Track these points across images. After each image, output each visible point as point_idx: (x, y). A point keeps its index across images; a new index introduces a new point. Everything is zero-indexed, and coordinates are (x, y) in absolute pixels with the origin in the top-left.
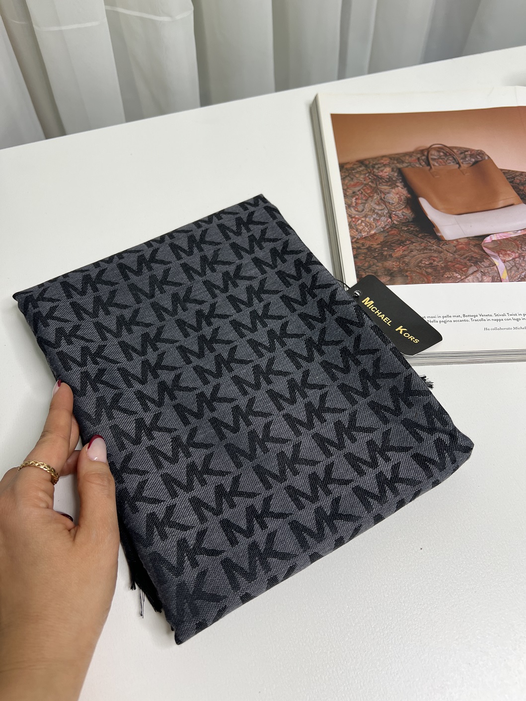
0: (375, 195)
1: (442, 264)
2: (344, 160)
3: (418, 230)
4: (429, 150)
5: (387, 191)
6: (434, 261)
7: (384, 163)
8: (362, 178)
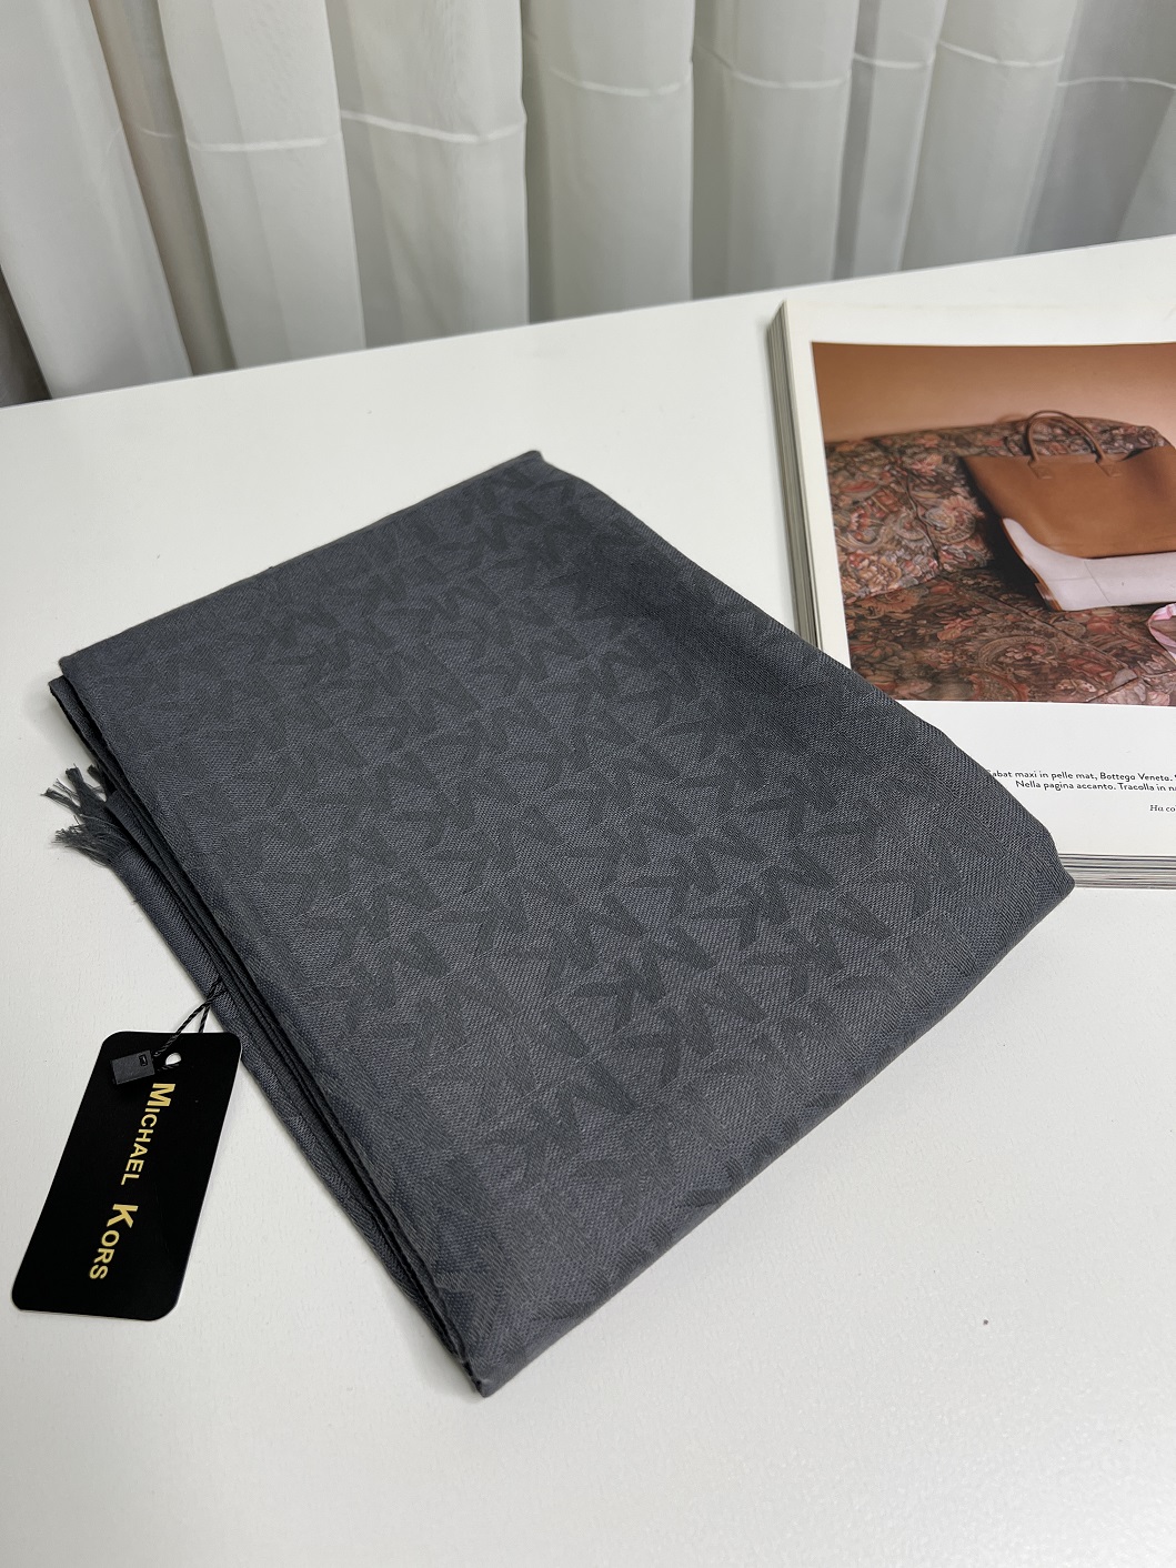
0: (904, 509)
1: (1054, 662)
2: (835, 437)
3: (999, 585)
4: (1028, 422)
5: (930, 503)
6: (1035, 653)
7: (927, 446)
8: (875, 473)
